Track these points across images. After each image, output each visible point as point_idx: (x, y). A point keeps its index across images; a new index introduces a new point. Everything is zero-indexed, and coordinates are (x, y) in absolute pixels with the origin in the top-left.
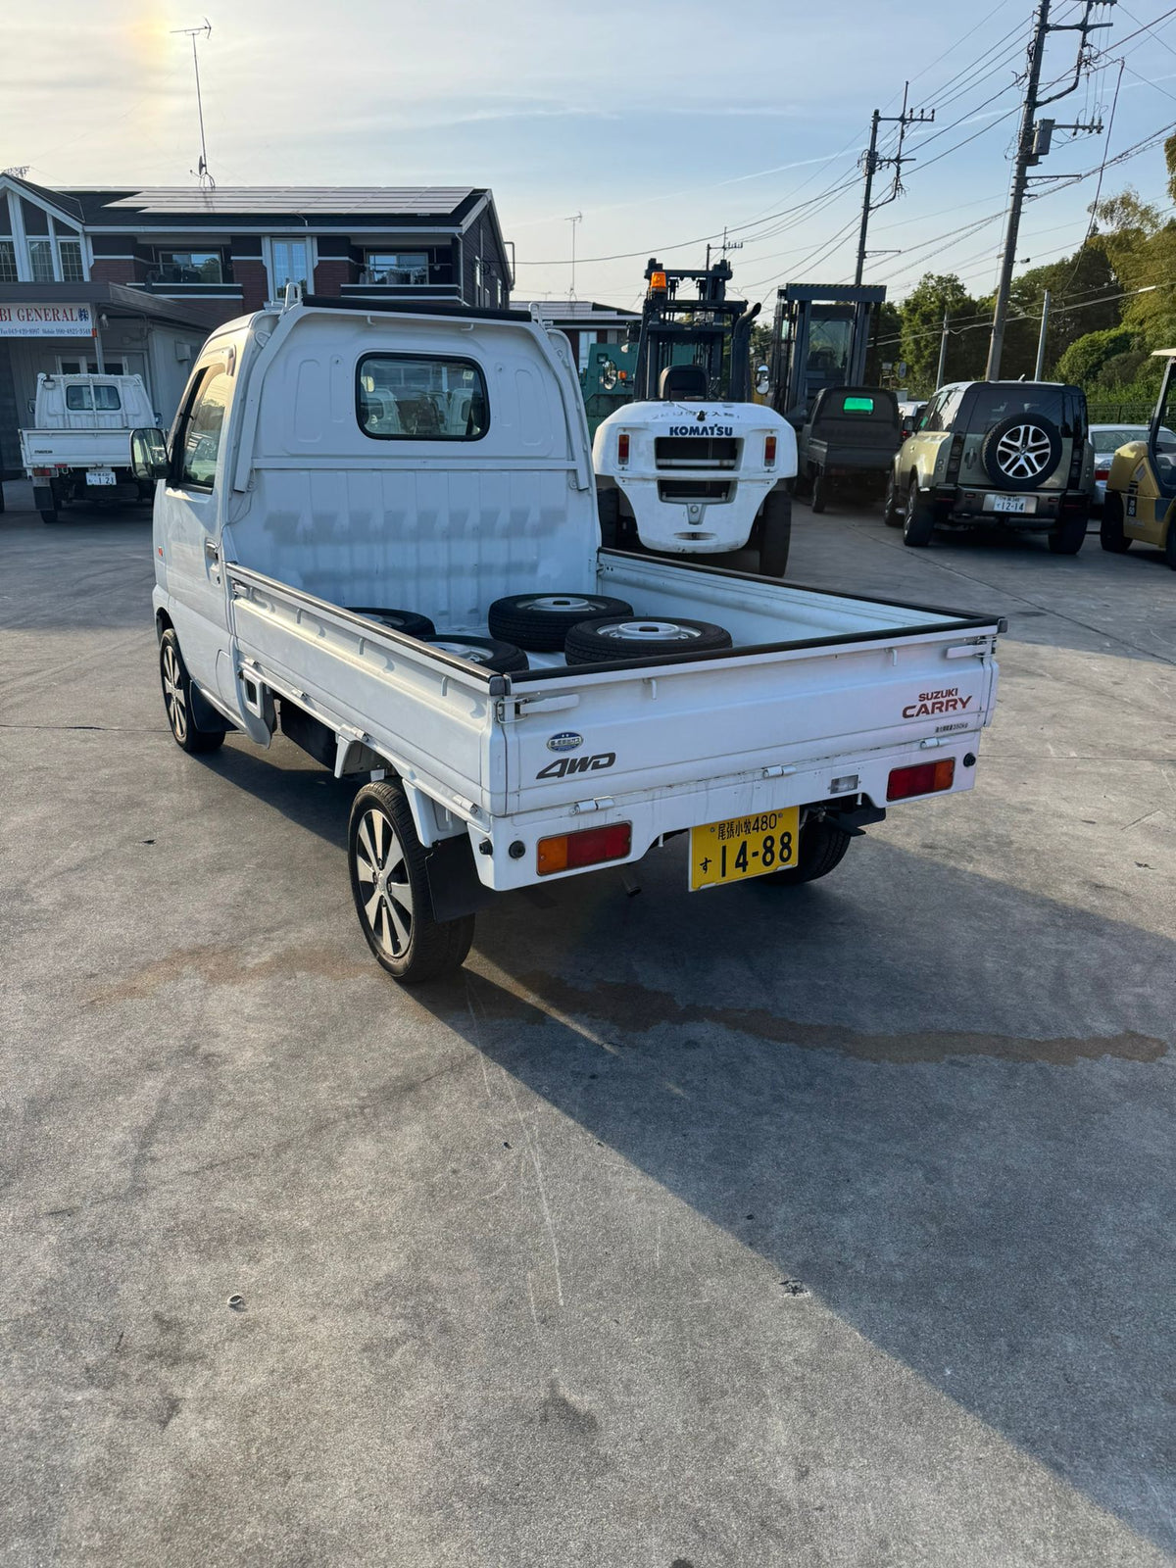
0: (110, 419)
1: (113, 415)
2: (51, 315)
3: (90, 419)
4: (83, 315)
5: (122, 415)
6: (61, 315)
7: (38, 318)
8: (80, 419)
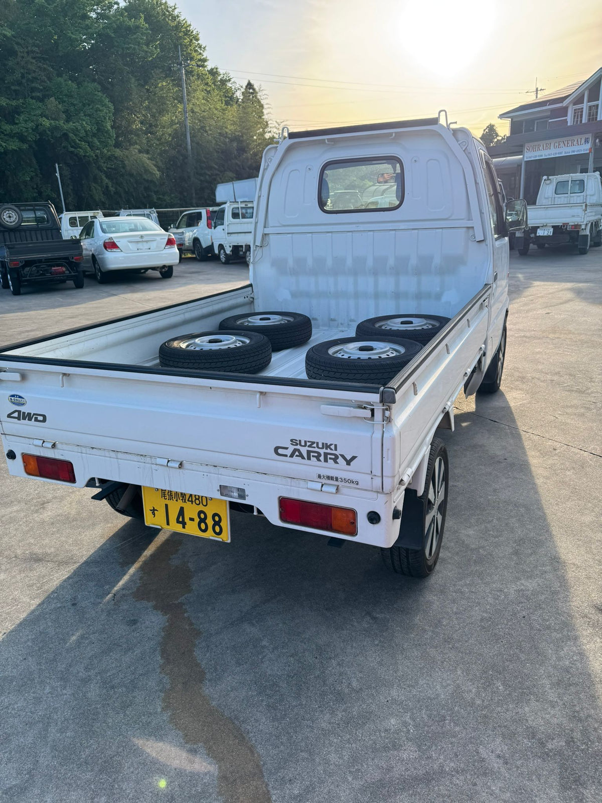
0: (577, 198)
1: (580, 196)
2: (570, 143)
3: (566, 199)
4: (587, 141)
5: (584, 196)
6: (575, 143)
7: (564, 146)
8: (562, 199)
